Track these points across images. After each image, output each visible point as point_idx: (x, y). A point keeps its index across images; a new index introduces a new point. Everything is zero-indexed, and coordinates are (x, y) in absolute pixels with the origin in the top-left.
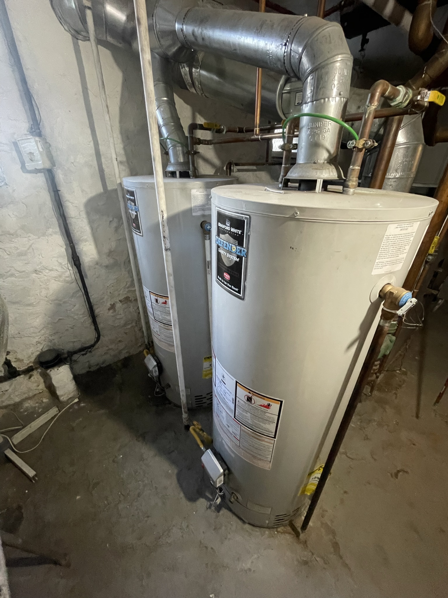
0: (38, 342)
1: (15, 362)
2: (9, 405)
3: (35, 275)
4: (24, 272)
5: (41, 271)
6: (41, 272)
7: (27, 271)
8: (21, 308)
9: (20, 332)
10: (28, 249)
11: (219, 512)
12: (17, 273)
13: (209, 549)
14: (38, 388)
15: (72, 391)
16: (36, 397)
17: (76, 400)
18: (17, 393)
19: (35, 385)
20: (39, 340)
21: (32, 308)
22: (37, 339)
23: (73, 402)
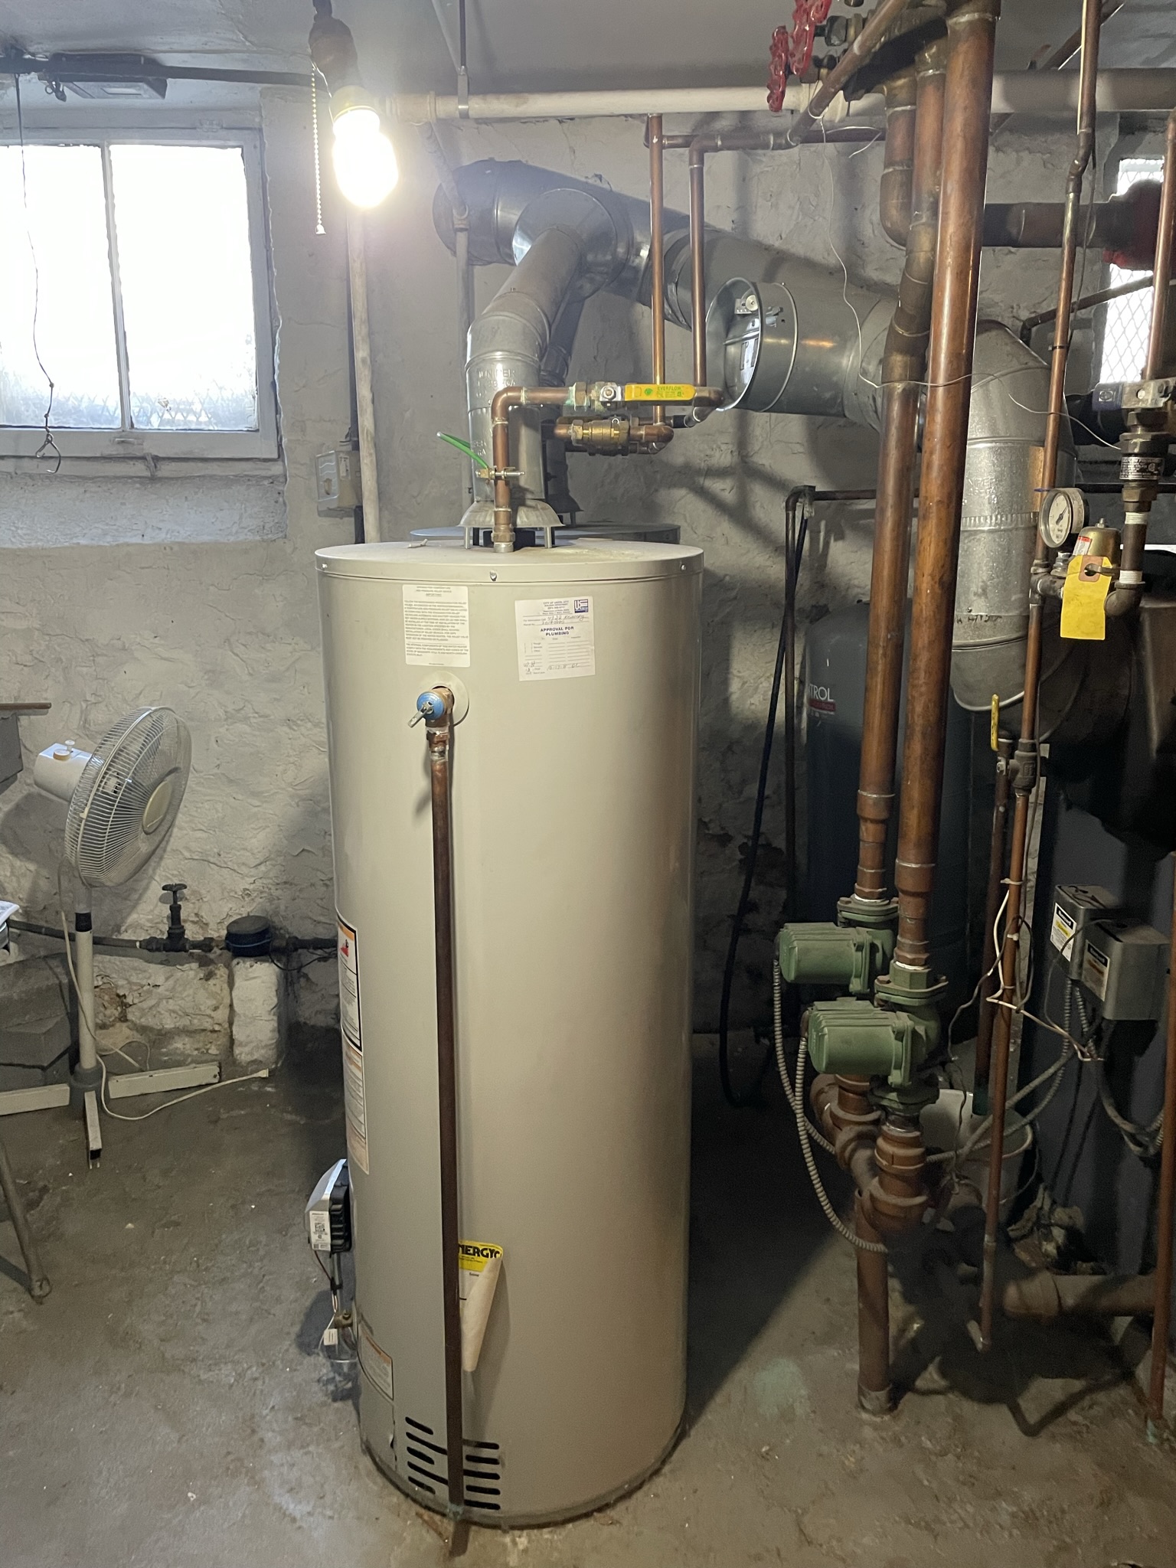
0: (246, 893)
1: (193, 922)
2: (151, 1029)
3: (286, 729)
4: (267, 716)
5: (299, 722)
6: (298, 726)
7: (272, 717)
8: (240, 797)
9: (222, 853)
10: (288, 669)
11: (335, 1400)
12: (254, 717)
13: (256, 1438)
14: (213, 1014)
15: (263, 1044)
16: (201, 1037)
17: (264, 1073)
18: (172, 1005)
19: (212, 1002)
20: (251, 887)
21: (258, 804)
22: (246, 883)
23: (255, 1075)
